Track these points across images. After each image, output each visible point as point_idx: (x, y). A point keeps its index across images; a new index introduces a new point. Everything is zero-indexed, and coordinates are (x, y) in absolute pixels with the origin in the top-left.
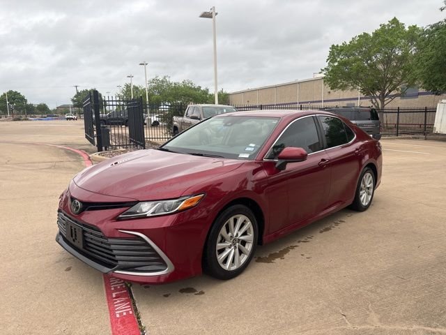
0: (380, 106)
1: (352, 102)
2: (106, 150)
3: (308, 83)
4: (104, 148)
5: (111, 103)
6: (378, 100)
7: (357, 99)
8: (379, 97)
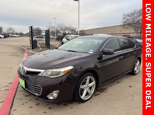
0: (140, 36)
1: (129, 34)
2: (36, 49)
3: (113, 27)
4: (35, 48)
5: (43, 31)
6: (139, 34)
7: (131, 33)
8: (140, 33)
